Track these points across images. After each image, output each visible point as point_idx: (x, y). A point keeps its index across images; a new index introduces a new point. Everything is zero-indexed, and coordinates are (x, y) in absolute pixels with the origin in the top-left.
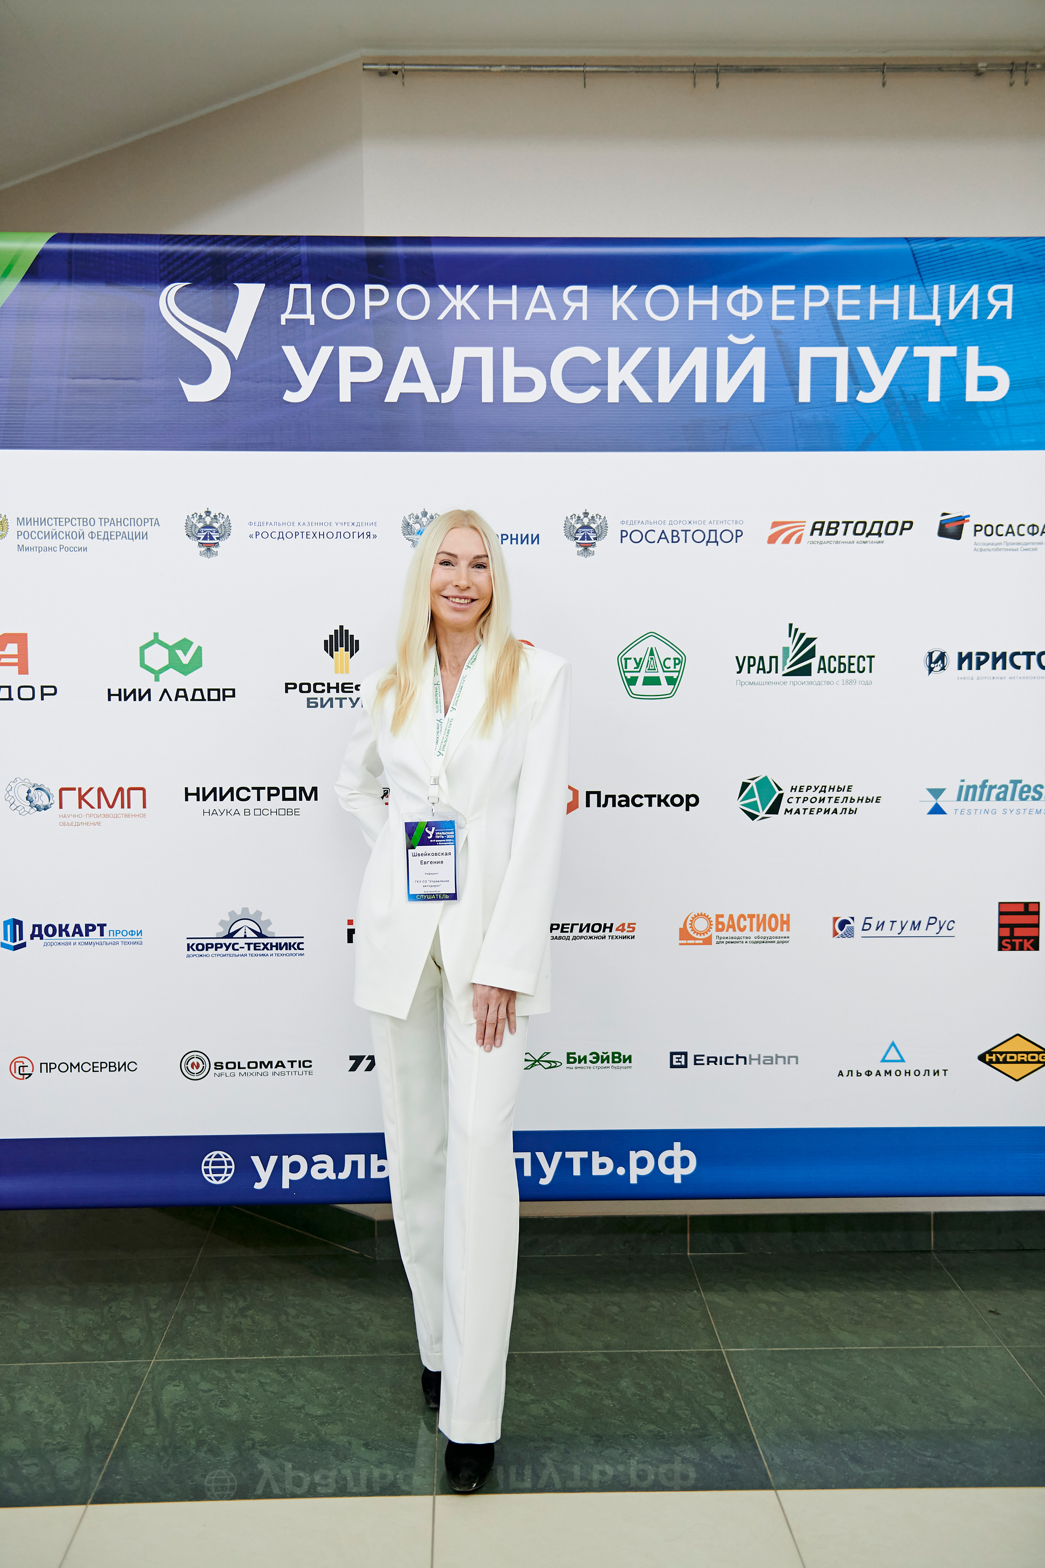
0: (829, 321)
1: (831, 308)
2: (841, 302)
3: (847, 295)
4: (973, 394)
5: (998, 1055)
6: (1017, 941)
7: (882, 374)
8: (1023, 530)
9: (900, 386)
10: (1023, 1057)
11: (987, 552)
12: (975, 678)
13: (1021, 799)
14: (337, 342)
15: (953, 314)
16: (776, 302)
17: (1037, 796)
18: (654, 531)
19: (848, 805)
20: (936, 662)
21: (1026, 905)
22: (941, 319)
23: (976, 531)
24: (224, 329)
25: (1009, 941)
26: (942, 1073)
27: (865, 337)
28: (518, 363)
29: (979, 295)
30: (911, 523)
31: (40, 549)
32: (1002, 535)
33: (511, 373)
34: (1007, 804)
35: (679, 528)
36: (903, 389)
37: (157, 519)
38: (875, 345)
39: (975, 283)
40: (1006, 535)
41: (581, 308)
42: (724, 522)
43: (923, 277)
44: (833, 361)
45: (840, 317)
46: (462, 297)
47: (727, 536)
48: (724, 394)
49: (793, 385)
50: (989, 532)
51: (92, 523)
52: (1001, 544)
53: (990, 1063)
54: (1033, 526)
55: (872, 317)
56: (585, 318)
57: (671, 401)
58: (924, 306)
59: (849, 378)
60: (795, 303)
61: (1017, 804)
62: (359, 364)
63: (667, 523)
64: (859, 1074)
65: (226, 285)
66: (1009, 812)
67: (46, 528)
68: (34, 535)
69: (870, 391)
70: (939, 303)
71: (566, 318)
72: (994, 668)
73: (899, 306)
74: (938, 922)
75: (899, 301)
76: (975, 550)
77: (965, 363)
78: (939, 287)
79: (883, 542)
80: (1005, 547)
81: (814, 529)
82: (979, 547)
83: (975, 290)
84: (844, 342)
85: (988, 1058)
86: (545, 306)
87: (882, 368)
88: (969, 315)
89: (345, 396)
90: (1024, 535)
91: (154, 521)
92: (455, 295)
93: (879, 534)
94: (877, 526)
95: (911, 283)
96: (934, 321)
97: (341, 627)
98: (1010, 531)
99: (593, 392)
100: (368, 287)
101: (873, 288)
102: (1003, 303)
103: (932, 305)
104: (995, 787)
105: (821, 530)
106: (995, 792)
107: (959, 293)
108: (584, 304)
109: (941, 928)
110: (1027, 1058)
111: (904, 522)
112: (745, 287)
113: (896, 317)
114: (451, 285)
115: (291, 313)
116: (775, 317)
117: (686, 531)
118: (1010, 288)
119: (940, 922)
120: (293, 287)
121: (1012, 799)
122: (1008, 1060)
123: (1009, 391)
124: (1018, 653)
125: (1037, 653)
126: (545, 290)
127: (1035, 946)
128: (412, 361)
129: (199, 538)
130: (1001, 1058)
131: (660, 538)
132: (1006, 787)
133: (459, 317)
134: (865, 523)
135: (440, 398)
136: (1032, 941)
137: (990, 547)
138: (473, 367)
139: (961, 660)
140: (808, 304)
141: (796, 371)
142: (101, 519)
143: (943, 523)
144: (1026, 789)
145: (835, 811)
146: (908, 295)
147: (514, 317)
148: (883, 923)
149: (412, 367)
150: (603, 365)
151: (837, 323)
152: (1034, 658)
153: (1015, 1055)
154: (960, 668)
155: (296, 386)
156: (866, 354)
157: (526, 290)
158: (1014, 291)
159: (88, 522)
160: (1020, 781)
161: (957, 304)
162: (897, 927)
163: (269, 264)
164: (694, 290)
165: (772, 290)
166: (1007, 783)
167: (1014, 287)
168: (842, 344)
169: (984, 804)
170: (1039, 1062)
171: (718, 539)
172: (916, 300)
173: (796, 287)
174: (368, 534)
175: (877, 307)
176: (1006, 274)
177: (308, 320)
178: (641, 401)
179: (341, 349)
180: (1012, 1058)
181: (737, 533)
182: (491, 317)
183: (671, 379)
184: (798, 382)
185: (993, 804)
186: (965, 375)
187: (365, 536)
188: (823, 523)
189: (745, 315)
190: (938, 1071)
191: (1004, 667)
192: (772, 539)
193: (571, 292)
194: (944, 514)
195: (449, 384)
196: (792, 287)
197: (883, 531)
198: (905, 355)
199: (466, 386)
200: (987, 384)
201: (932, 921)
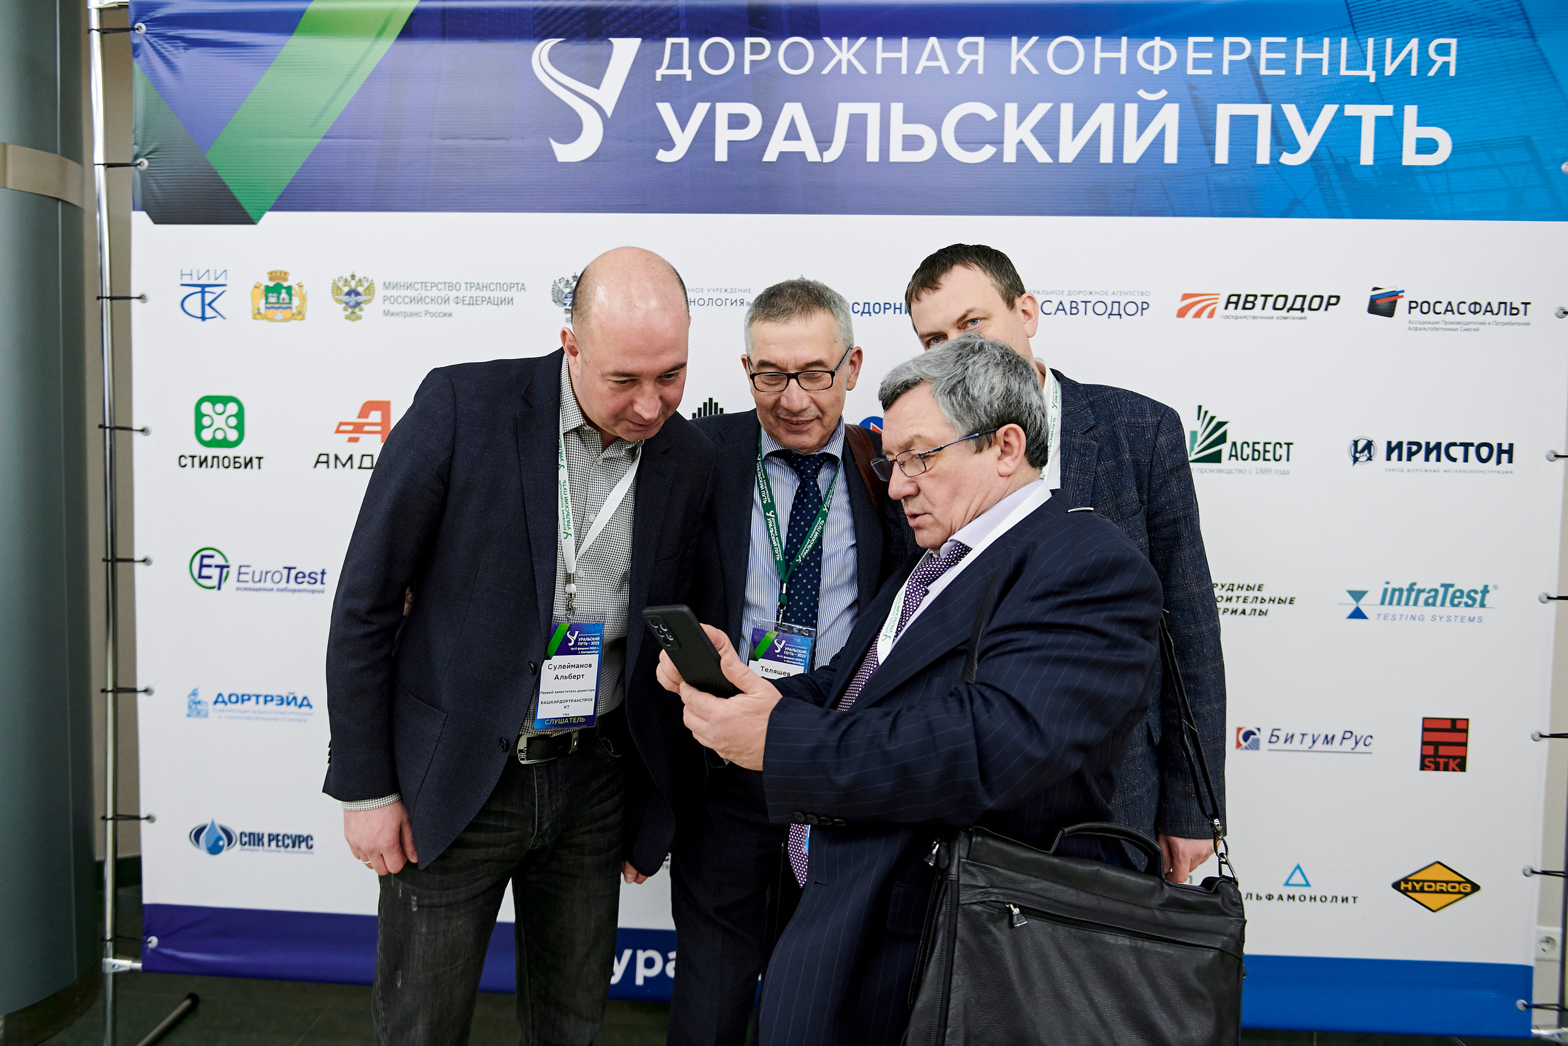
0: (1251, 76)
1: (1253, 61)
2: (1264, 56)
3: (1271, 48)
4: (1410, 157)
5: (1415, 884)
6: (1442, 761)
7: (1309, 134)
8: (1464, 308)
9: (1328, 148)
10: (1442, 886)
11: (1423, 332)
12: (1405, 470)
13: (1453, 604)
14: (714, 99)
15: (1389, 69)
16: (1191, 55)
17: (1470, 602)
18: (1051, 302)
19: (1258, 606)
20: (1362, 451)
21: (1454, 721)
22: (1376, 75)
23: (1411, 308)
24: (597, 86)
25: (1432, 760)
26: (1351, 900)
27: (1290, 94)
28: (907, 120)
29: (1419, 49)
30: (1338, 298)
31: (406, 315)
32: (1440, 313)
33: (899, 129)
34: (1437, 610)
35: (1078, 299)
36: (1333, 151)
37: (523, 284)
38: (1302, 102)
39: (1415, 37)
40: (1445, 314)
41: (976, 61)
42: (1129, 293)
43: (1357, 29)
44: (1253, 119)
45: (1263, 71)
46: (849, 49)
47: (1131, 308)
48: (1132, 153)
49: (1210, 145)
50: (1425, 309)
51: (458, 288)
52: (1438, 323)
53: (1405, 892)
54: (1475, 303)
55: (1299, 72)
56: (980, 71)
57: (1074, 161)
58: (1357, 60)
59: (1271, 139)
60: (1213, 56)
61: (1448, 610)
62: (738, 122)
63: (1066, 293)
64: (1258, 898)
65: (601, 40)
66: (1438, 619)
67: (411, 293)
68: (400, 300)
69: (1295, 153)
70: (1374, 58)
71: (961, 71)
72: (1427, 459)
73: (1329, 61)
74: (1354, 737)
75: (1330, 55)
76: (1410, 329)
77: (1403, 124)
78: (1374, 40)
79: (1305, 318)
80: (1443, 326)
81: (1229, 302)
82: (1414, 326)
83: (1414, 44)
84: (1266, 99)
85: (1403, 886)
86: (937, 59)
87: (1309, 127)
88: (1407, 71)
89: (721, 154)
90: (1464, 314)
91: (520, 286)
92: (840, 48)
93: (1302, 309)
94: (1300, 300)
95: (1343, 35)
96: (1368, 77)
97: (711, 400)
98: (1449, 309)
99: (988, 151)
100: (748, 41)
101: (1300, 41)
102: (1446, 59)
103: (1366, 60)
104: (1424, 591)
105: (1237, 303)
106: (1423, 596)
107: (1396, 47)
108: (980, 57)
109: (1357, 743)
110: (1447, 888)
111: (1330, 297)
112: (1158, 39)
113: (1325, 72)
114: (836, 36)
115: (668, 68)
116: (1190, 71)
117: (1086, 302)
118: (1453, 42)
119: (1356, 737)
120: (670, 41)
121: (1443, 604)
122: (1426, 889)
123: (1451, 155)
124: (1454, 444)
125: (1476, 444)
126: (939, 42)
127: (1462, 767)
128: (793, 119)
129: (565, 304)
130: (1418, 887)
131: (1058, 309)
132: (1436, 591)
133: (844, 71)
134: (1286, 297)
135: (822, 158)
136: (1458, 761)
137: (1426, 326)
138: (858, 123)
139: (1390, 450)
140: (1227, 57)
141: (1212, 130)
142: (467, 283)
143: (1374, 298)
144: (1458, 594)
145: (1244, 612)
146: (1340, 49)
147: (904, 71)
148: (1292, 736)
149: (793, 126)
150: (999, 122)
151: (1260, 78)
152: (1472, 450)
153: (1433, 884)
154: (1389, 458)
155: (670, 145)
156: (1291, 112)
157: (917, 42)
158: (1458, 46)
159: (454, 286)
160: (1452, 586)
161: (1394, 59)
162: (1308, 740)
163: (646, 16)
164: (1102, 41)
165: (1187, 42)
166: (1438, 587)
167: (1458, 42)
168: (1265, 101)
169: (1411, 610)
170: (1460, 892)
171: (1122, 312)
172: (1348, 54)
173: (1215, 39)
174: (742, 301)
175: (1305, 62)
176: (1450, 27)
177: (685, 76)
178: (1040, 160)
179: (719, 105)
180: (1430, 887)
181: (1142, 305)
182: (879, 71)
183: (1074, 136)
184: (1215, 142)
185: (1421, 609)
186: (1402, 137)
187: (739, 303)
188: (1239, 296)
189: (1157, 68)
190: (1347, 899)
191: (1438, 459)
192: (1182, 313)
193: (967, 44)
194: (1375, 289)
195: (832, 142)
196: (1210, 39)
197: (1306, 306)
198: (1336, 114)
199: (849, 144)
200: (1426, 146)
201: (1348, 735)
